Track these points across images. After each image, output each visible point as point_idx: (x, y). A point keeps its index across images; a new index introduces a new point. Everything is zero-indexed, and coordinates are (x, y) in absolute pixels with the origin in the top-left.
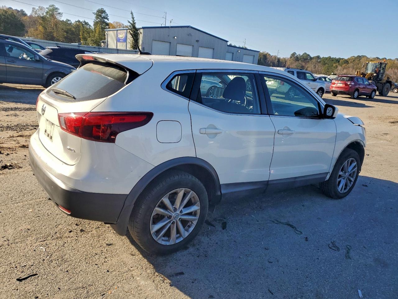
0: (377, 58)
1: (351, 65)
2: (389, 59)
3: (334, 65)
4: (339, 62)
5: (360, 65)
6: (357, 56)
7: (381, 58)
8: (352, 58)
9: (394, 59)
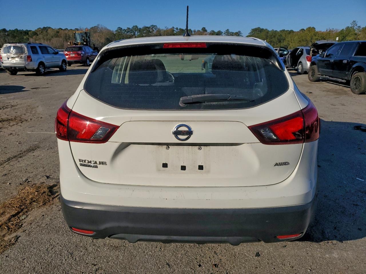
0: (61, 29)
1: (41, 36)
2: (70, 30)
3: (25, 37)
4: (28, 34)
5: (49, 36)
6: (43, 28)
7: (63, 29)
8: (39, 29)
9: (74, 29)
